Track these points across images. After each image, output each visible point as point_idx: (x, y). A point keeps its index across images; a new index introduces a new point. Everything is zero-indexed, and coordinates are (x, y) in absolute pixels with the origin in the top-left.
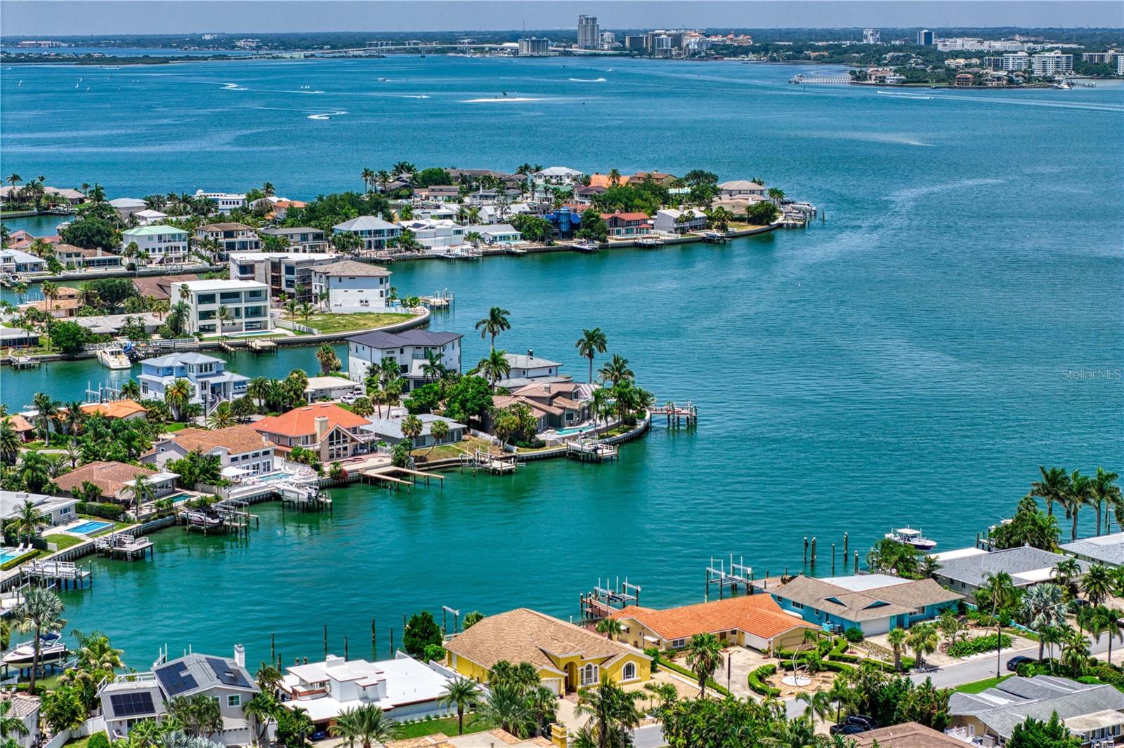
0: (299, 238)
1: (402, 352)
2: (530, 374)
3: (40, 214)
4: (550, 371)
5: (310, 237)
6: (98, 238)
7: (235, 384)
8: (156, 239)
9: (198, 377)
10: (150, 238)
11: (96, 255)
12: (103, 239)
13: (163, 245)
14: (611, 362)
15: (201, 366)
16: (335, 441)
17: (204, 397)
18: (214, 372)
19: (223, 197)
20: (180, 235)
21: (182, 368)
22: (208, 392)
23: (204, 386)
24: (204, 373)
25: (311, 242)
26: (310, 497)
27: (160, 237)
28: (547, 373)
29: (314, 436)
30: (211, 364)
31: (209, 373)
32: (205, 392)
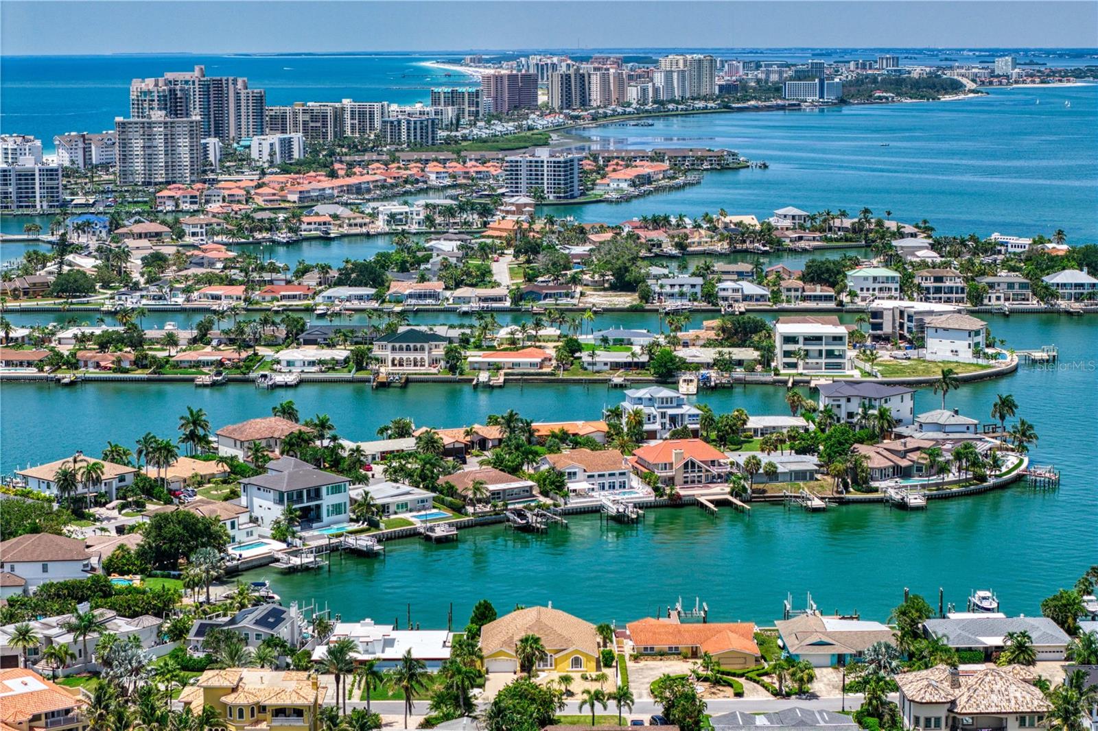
0: (1006, 286)
1: (849, 400)
2: (947, 429)
3: (868, 246)
4: (968, 428)
5: (1017, 286)
6: (826, 276)
7: (690, 416)
8: (871, 280)
9: (659, 408)
10: (866, 279)
11: (815, 291)
12: (830, 276)
13: (877, 286)
14: (1019, 425)
15: (662, 399)
16: (690, 470)
17: (663, 425)
18: (675, 404)
19: (1013, 240)
20: (893, 278)
21: (650, 399)
22: (667, 421)
23: (663, 415)
24: (665, 405)
25: (1017, 290)
26: (618, 512)
27: (875, 279)
28: (965, 429)
29: (671, 464)
30: (671, 398)
31: (669, 405)
32: (664, 421)
